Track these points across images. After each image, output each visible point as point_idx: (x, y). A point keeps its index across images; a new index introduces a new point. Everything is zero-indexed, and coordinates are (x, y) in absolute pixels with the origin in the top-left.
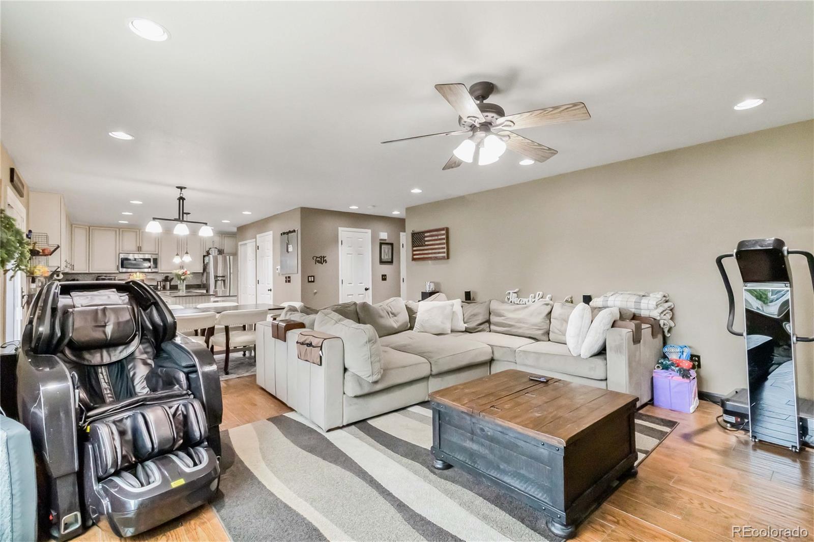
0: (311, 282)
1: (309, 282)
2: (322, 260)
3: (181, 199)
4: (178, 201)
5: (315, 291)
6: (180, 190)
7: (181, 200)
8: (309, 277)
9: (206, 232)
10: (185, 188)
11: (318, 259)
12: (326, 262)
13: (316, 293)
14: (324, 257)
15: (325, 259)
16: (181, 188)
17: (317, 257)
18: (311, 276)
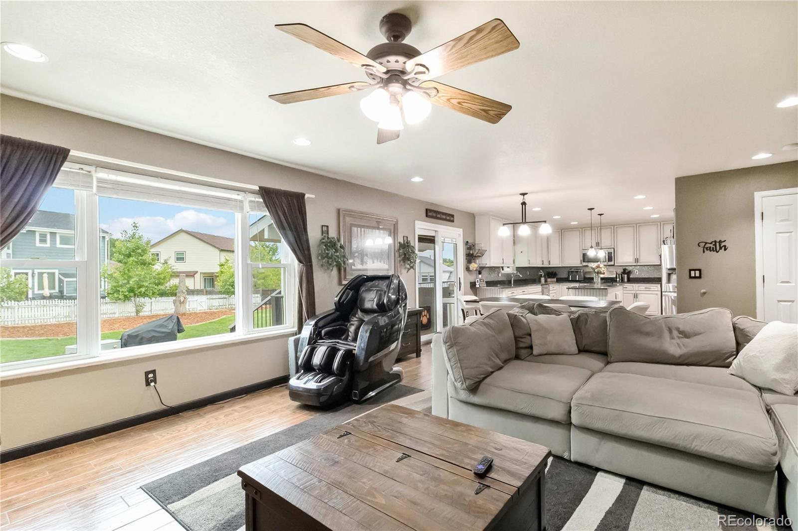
0: (695, 277)
1: (691, 277)
2: (718, 246)
3: (524, 204)
4: (521, 206)
5: (703, 291)
6: (522, 196)
7: (524, 206)
8: (690, 270)
9: (545, 230)
10: (527, 194)
11: (708, 245)
12: (725, 249)
13: (704, 293)
14: (720, 242)
15: (723, 244)
16: (524, 194)
17: (706, 243)
18: (695, 270)
